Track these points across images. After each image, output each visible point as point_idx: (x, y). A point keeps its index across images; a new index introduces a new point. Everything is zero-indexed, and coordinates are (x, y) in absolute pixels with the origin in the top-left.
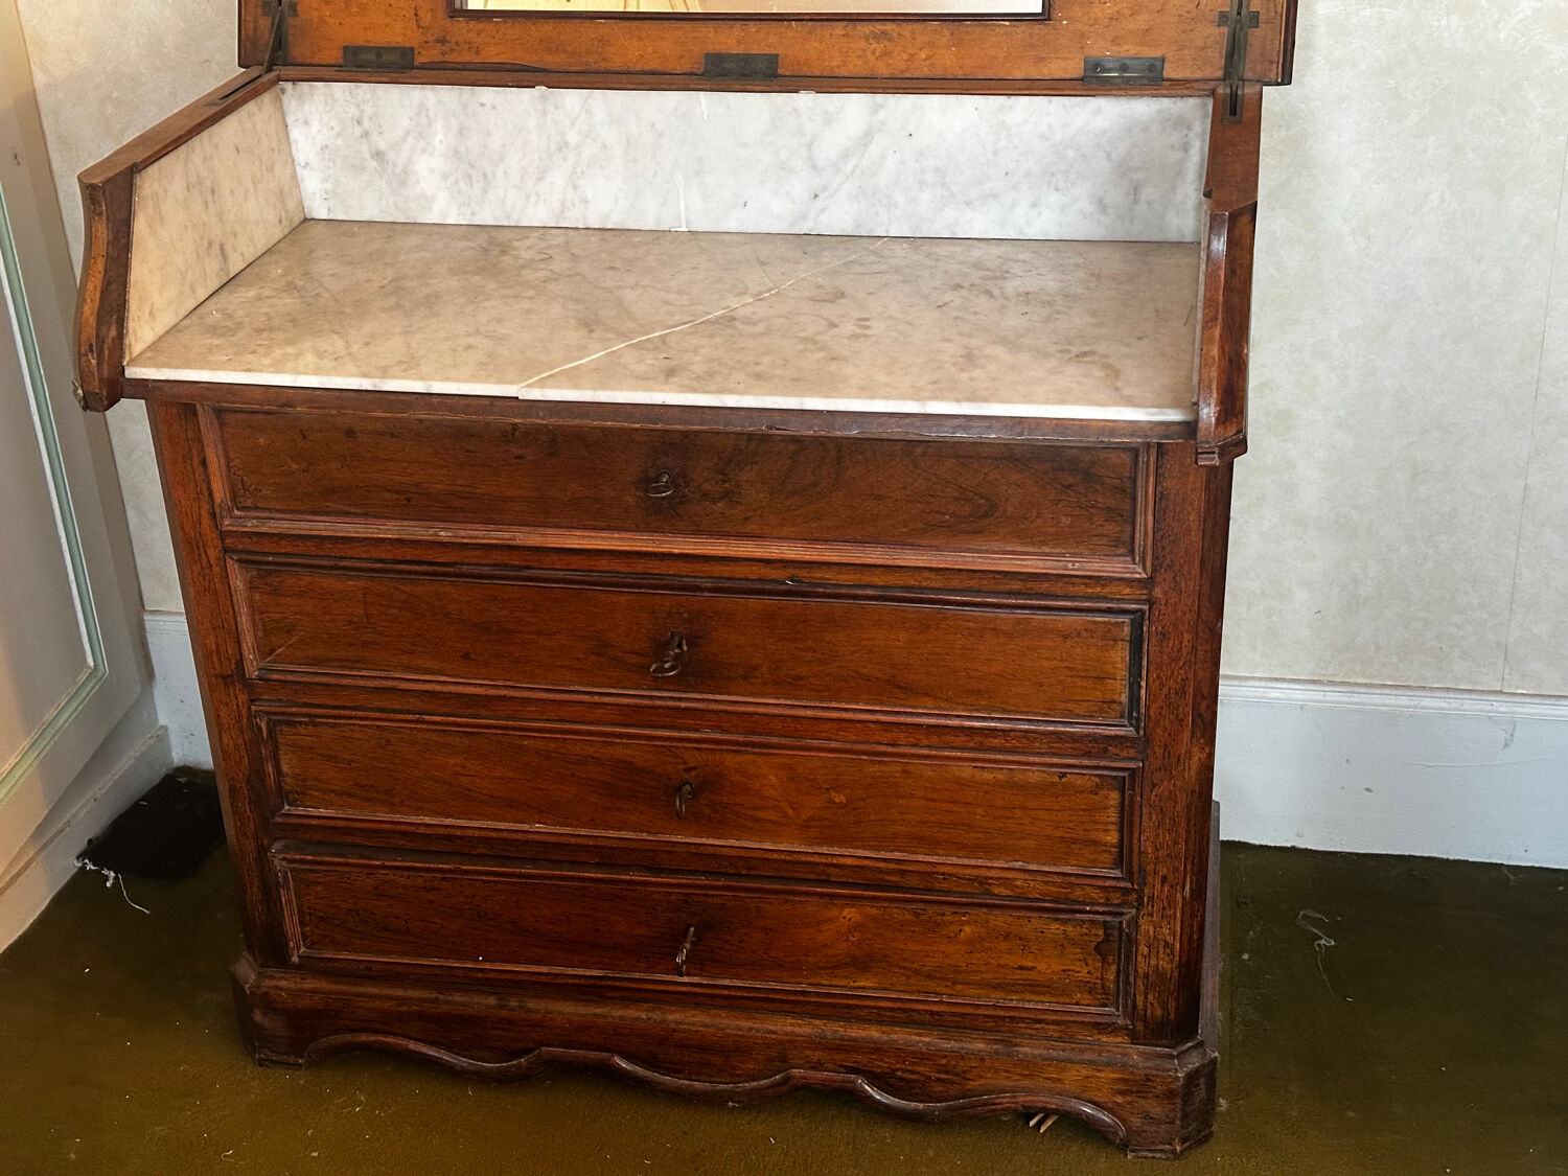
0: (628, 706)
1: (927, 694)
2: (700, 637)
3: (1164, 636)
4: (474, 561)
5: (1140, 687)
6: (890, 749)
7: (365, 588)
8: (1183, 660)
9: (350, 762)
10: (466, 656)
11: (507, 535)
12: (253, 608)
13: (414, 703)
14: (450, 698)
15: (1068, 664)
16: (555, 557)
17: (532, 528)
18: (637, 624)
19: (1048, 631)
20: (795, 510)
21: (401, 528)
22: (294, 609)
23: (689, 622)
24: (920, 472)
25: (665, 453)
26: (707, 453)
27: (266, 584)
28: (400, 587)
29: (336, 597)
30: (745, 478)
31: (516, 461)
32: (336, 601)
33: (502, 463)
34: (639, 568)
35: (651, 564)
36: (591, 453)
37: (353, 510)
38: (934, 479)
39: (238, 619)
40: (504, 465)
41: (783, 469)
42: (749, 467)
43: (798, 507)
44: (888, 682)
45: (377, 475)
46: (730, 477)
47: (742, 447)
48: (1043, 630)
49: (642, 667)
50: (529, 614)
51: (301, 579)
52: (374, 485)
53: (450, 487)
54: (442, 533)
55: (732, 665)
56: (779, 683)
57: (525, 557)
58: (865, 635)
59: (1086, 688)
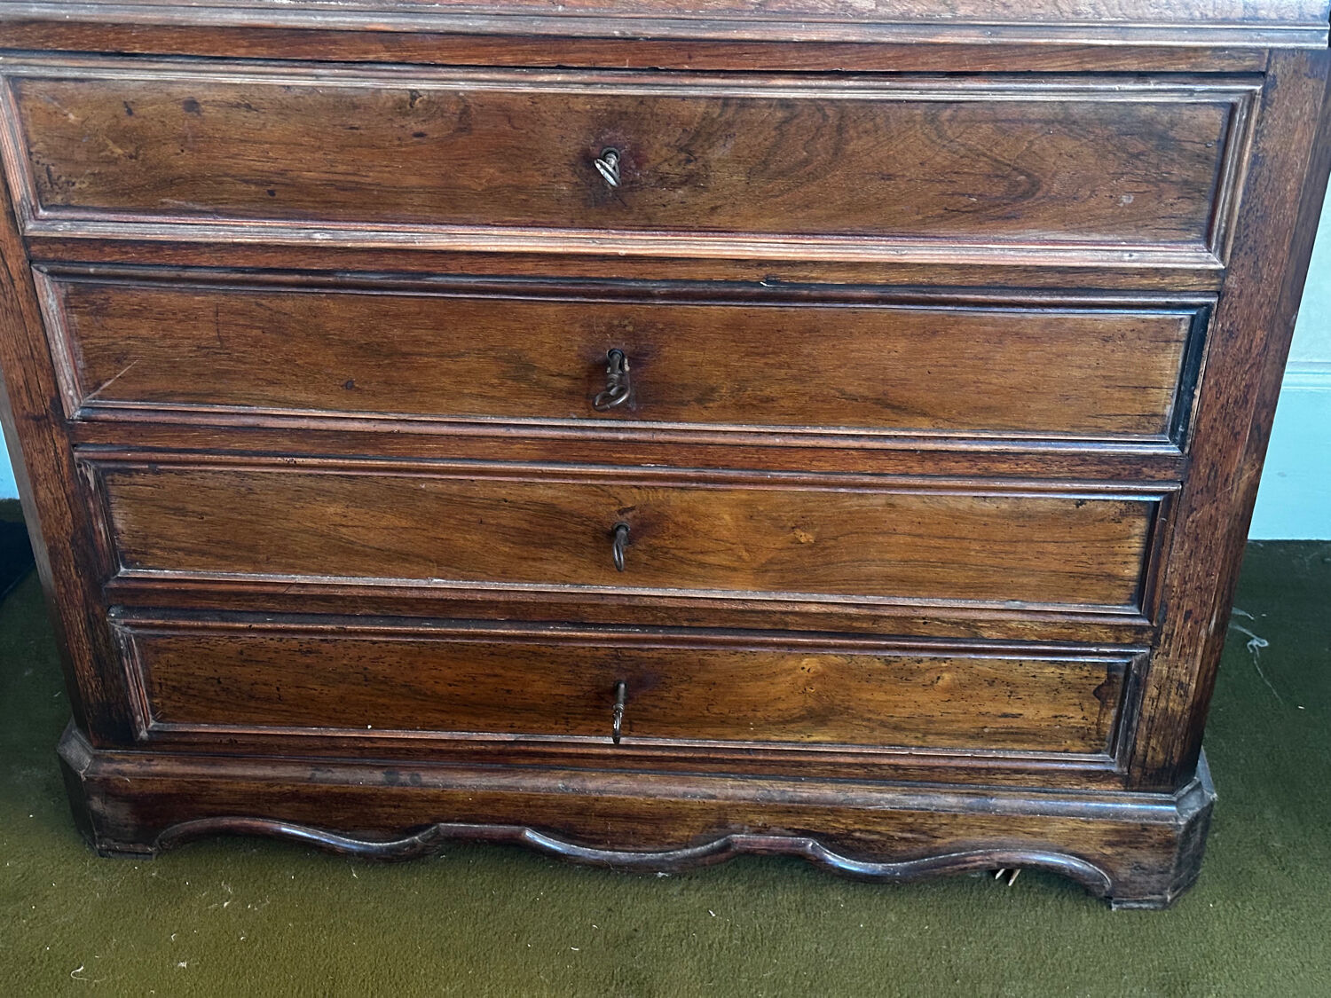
0: (553, 439)
1: (925, 415)
2: (646, 355)
3: (1231, 335)
4: (361, 267)
5: (1193, 396)
6: (875, 480)
7: (217, 304)
8: (1251, 361)
9: (201, 515)
10: (349, 386)
11: (401, 236)
12: (72, 334)
13: (286, 443)
14: (329, 437)
15: (1105, 373)
16: (465, 261)
17: (436, 227)
18: (568, 340)
19: (1085, 334)
20: (778, 196)
21: (262, 230)
22: (125, 333)
23: (633, 335)
24: (945, 142)
25: (612, 125)
26: (668, 125)
27: (87, 302)
28: (263, 302)
29: (180, 316)
30: (716, 156)
31: (416, 139)
32: (180, 321)
33: (397, 142)
34: (573, 271)
35: (589, 265)
36: (514, 128)
37: (198, 207)
38: (963, 151)
39: (53, 347)
40: (399, 146)
41: (767, 143)
42: (722, 142)
43: (782, 192)
44: (877, 401)
45: (229, 162)
46: (697, 155)
47: (715, 116)
48: (1079, 333)
49: (571, 392)
50: (431, 332)
51: (132, 295)
52: (227, 175)
53: (327, 175)
54: (317, 236)
55: (684, 386)
56: (742, 406)
57: (426, 261)
58: (854, 346)
59: (1122, 400)
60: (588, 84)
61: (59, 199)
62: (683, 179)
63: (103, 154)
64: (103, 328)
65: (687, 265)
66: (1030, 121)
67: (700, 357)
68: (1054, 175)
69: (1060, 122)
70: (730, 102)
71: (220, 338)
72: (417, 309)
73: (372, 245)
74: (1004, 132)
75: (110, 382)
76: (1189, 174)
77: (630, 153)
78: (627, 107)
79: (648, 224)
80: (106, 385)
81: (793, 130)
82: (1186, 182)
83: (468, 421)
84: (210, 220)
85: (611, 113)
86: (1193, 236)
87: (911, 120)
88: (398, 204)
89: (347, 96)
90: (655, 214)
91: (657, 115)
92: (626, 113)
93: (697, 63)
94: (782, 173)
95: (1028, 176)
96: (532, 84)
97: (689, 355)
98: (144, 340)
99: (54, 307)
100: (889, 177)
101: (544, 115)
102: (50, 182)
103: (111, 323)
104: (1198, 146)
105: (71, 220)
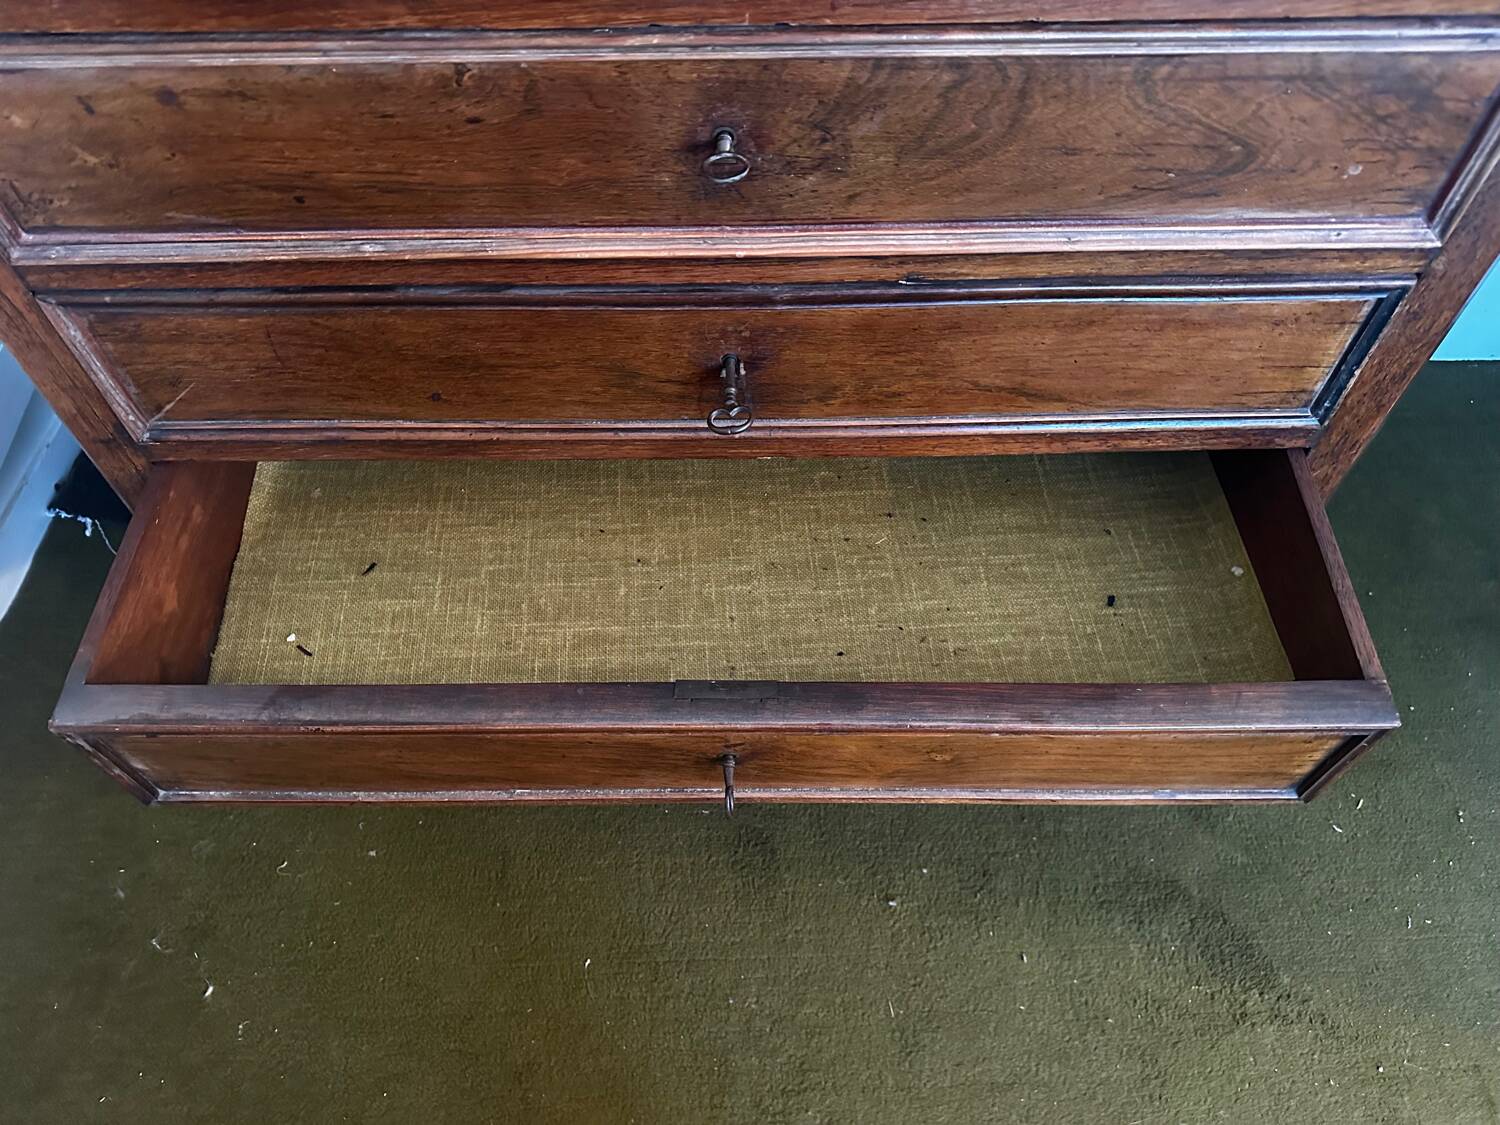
0: (665, 440)
1: (1061, 400)
2: (764, 359)
4: (426, 281)
5: (1352, 375)
7: (266, 326)
10: (436, 397)
11: (469, 244)
12: (111, 364)
13: (377, 453)
14: (425, 446)
15: (1264, 355)
16: (550, 270)
17: (510, 231)
18: (676, 348)
19: (1258, 319)
20: (932, 179)
21: (298, 243)
22: (170, 358)
23: (751, 341)
24: (1153, 107)
25: (727, 99)
26: (800, 95)
27: (116, 329)
28: (319, 321)
29: (227, 339)
30: (860, 134)
31: (471, 126)
32: (228, 344)
33: (447, 131)
34: (680, 277)
35: (698, 271)
36: (598, 107)
37: (213, 221)
38: (1172, 116)
39: (93, 377)
40: (450, 135)
41: (927, 114)
42: (868, 115)
43: (938, 174)
44: (1013, 390)
45: (234, 165)
46: (835, 133)
47: (861, 82)
48: (1249, 319)
49: (682, 397)
50: (520, 345)
51: (166, 321)
52: (237, 181)
53: (364, 176)
54: (367, 247)
55: (806, 387)
56: (867, 402)
57: (503, 272)
58: (997, 341)
59: (1275, 379)
60: (694, 47)
61: (39, 220)
62: (816, 163)
63: (73, 164)
64: (143, 354)
65: (815, 266)
66: (1269, 78)
67: (823, 358)
68: (1275, 145)
69: (1304, 79)
70: (883, 63)
71: (279, 359)
72: (500, 322)
73: (435, 256)
74: (1230, 91)
75: (172, 404)
76: (1437, 141)
77: (750, 134)
78: (746, 74)
79: (771, 218)
80: (168, 407)
81: (961, 97)
82: (1430, 149)
83: (573, 426)
84: (232, 235)
85: (726, 82)
86: (1415, 209)
87: (1116, 80)
88: (459, 206)
89: (372, 75)
90: (780, 205)
91: (786, 83)
92: (744, 82)
93: (842, 16)
94: (942, 152)
95: (1245, 145)
96: (618, 49)
97: (813, 357)
98: (195, 363)
99: (79, 336)
100: (1074, 152)
101: (636, 88)
102: (21, 200)
103: (151, 349)
104: (1463, 105)
105: (63, 244)
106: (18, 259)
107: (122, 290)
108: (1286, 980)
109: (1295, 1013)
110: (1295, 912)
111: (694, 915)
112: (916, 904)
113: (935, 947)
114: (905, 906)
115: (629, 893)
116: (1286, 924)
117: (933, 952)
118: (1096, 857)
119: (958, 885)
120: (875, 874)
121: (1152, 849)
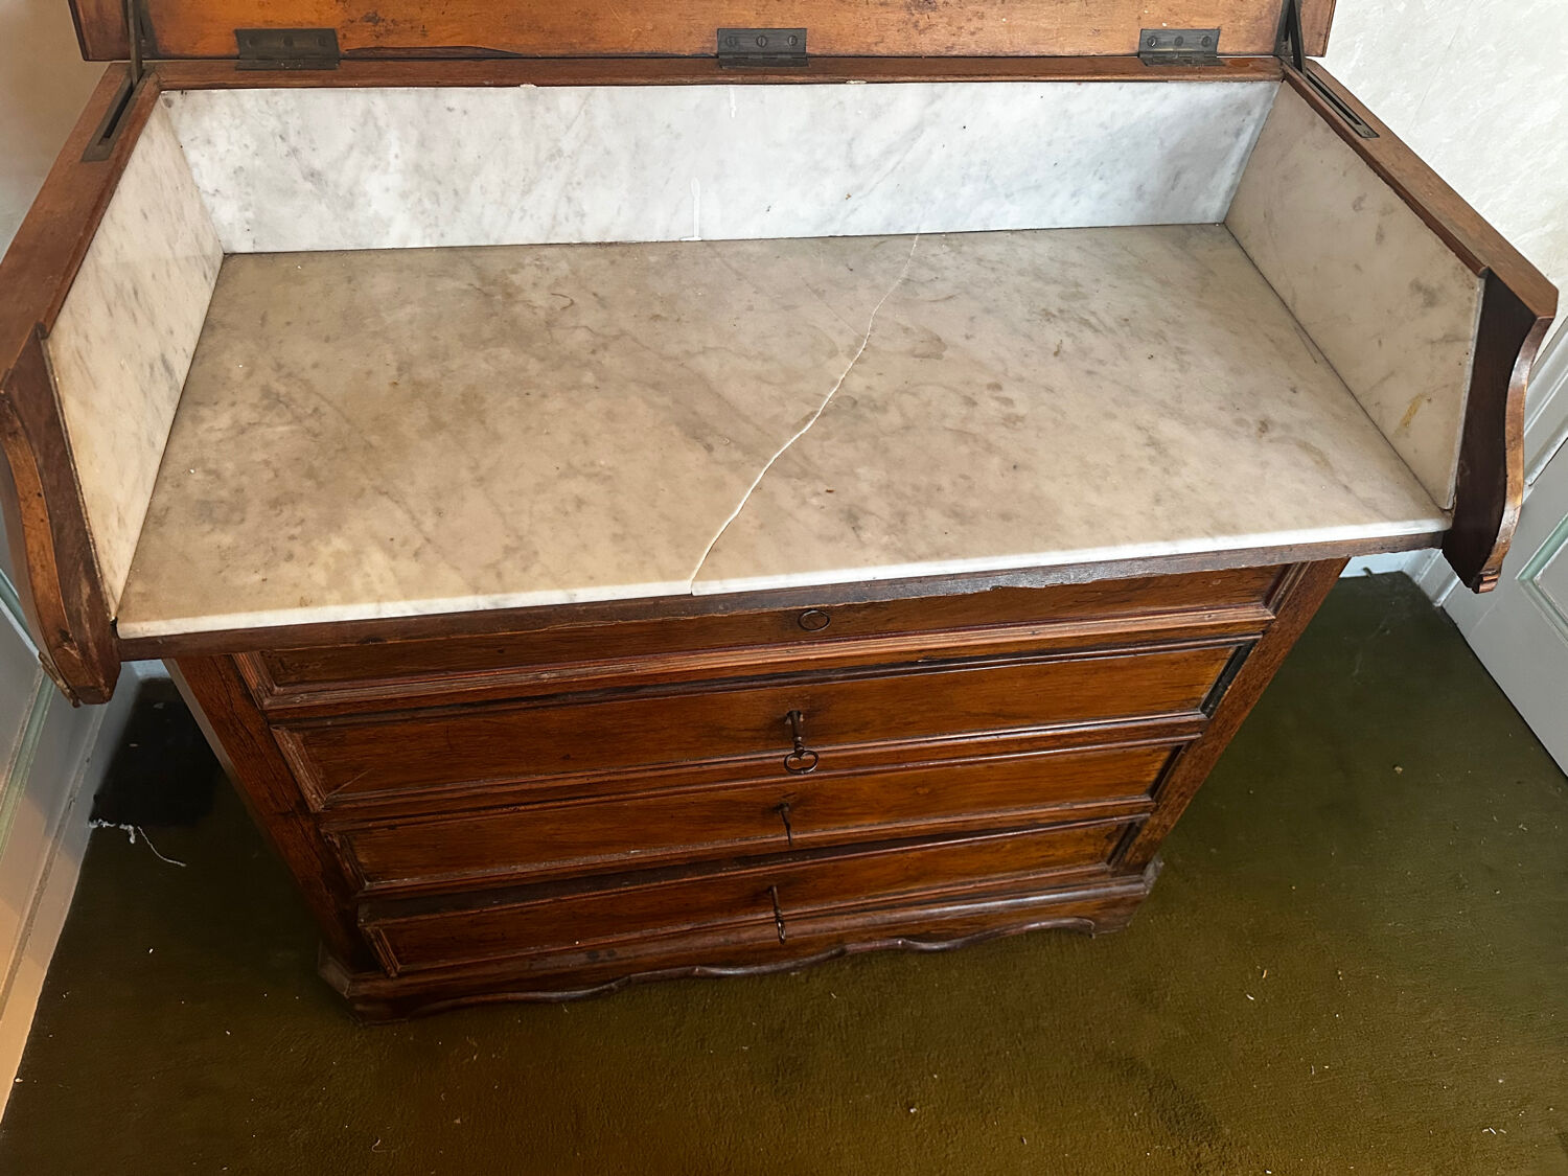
2: (819, 711)
7: (447, 727)
12: (310, 761)
13: (509, 800)
23: (810, 701)
49: (755, 739)
54: (545, 676)
55: (846, 724)
64: (340, 753)
71: (450, 746)
75: (348, 783)
80: (345, 785)
98: (380, 755)
99: (294, 747)
102: (284, 669)
103: (347, 749)
105: (307, 692)
106: (270, 705)
107: (342, 716)
108: (1228, 1131)
109: (1238, 1158)
110: (1227, 1073)
111: (749, 1142)
112: (932, 1106)
113: (952, 1142)
114: (924, 1109)
115: (691, 1129)
116: (1221, 1083)
117: (950, 1146)
118: (1069, 1046)
119: (964, 1085)
120: (895, 1085)
121: (1112, 1032)
